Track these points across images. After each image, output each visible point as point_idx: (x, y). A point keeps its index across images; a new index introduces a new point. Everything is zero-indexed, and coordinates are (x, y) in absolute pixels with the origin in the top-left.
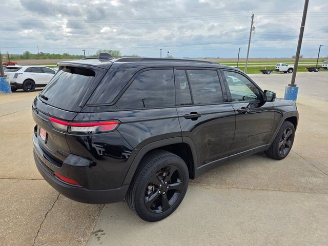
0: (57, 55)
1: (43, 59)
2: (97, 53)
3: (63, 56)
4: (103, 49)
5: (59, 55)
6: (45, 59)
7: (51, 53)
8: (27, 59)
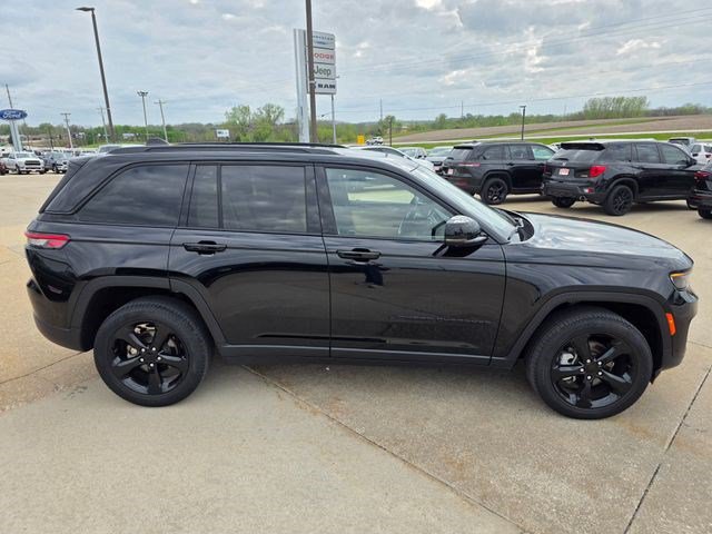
0: (497, 117)
1: (469, 127)
2: (586, 106)
3: (508, 118)
4: (602, 97)
5: (500, 117)
6: (472, 126)
7: (486, 115)
8: (441, 128)
